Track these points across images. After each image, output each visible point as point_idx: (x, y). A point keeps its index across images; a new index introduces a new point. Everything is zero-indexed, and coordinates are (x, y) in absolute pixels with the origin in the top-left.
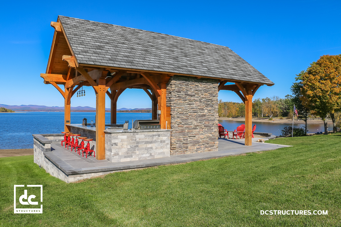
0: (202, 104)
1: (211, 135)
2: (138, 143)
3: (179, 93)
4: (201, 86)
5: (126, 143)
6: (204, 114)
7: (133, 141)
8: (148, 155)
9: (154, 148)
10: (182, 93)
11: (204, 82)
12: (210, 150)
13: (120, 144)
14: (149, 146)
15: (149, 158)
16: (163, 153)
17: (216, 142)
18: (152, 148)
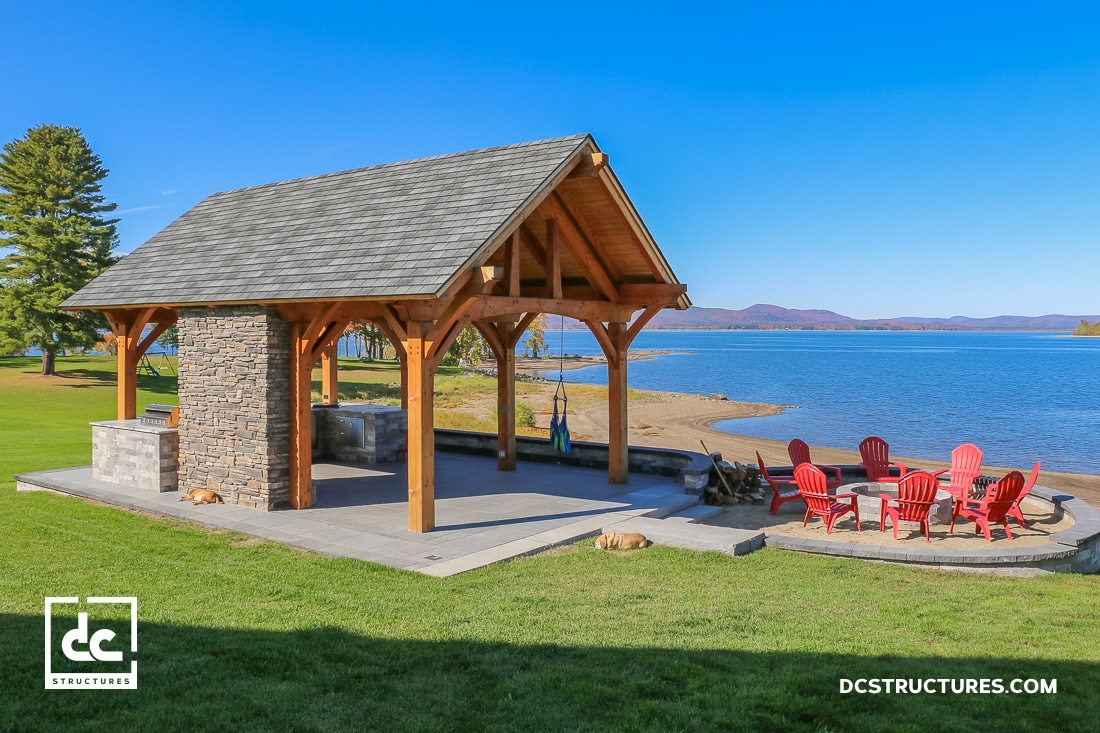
0: (231, 374)
1: (249, 462)
2: (118, 449)
3: (190, 348)
4: (230, 325)
5: (106, 446)
6: (234, 400)
7: (113, 446)
8: (130, 478)
9: (138, 465)
10: (195, 348)
11: (235, 313)
12: (247, 503)
13: (100, 448)
14: (132, 459)
15: (131, 485)
16: (149, 480)
17: (263, 485)
18: (134, 465)
